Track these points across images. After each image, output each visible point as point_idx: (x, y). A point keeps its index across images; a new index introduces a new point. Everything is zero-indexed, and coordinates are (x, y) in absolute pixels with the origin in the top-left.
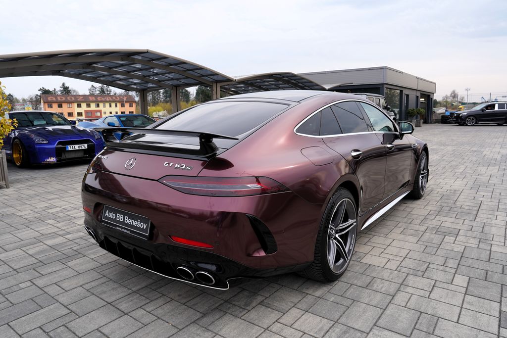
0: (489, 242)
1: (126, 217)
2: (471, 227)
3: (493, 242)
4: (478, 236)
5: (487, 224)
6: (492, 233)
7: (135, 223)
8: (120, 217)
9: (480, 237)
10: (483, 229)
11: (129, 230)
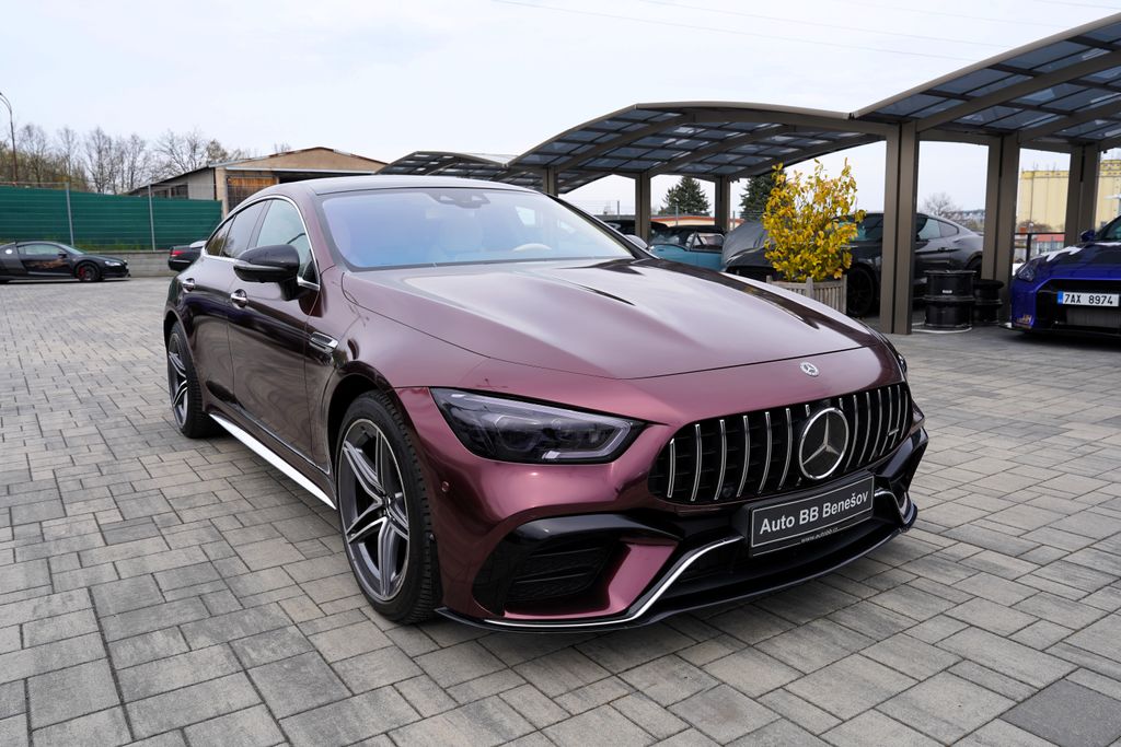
0: (20, 542)
2: (86, 562)
3: (12, 544)
4: (52, 545)
5: (44, 590)
6: (21, 567)
9: (46, 544)
10: (49, 569)
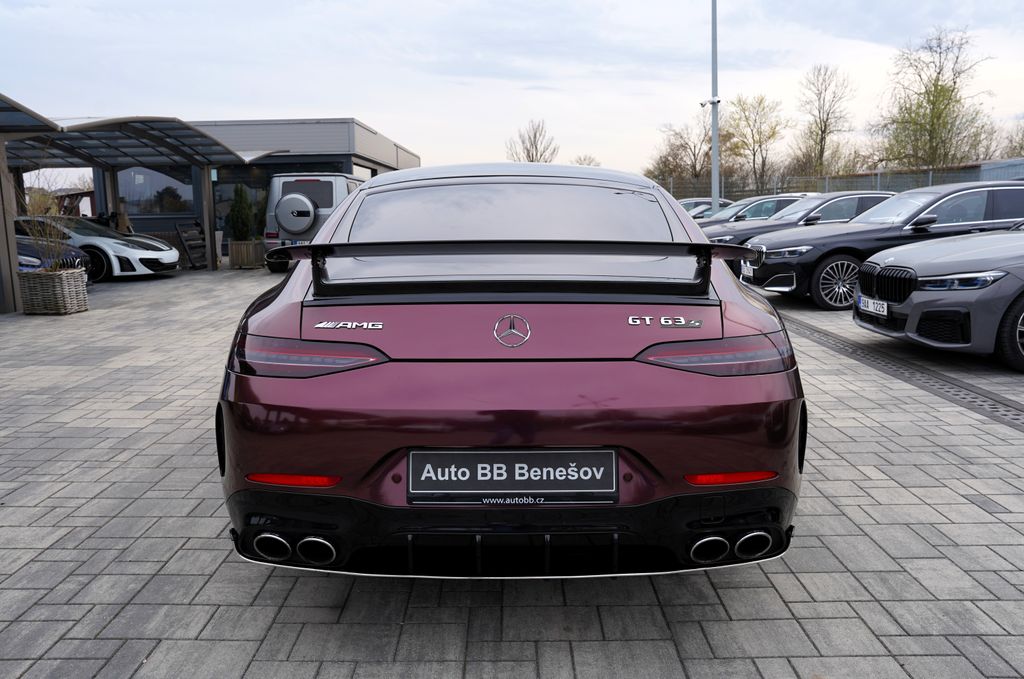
1: (518, 465)
8: (487, 472)
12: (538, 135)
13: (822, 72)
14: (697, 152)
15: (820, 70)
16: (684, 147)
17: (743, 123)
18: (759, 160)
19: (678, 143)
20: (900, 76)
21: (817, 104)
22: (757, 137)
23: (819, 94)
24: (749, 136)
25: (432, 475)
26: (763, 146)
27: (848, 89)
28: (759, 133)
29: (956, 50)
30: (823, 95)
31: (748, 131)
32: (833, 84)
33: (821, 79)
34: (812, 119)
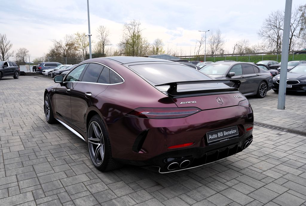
1: (224, 132)
7: (230, 132)
8: (220, 134)
11: (227, 138)
12: (3, 39)
13: (102, 27)
14: (65, 49)
15: (101, 27)
16: (60, 47)
17: (79, 41)
18: (85, 52)
19: (58, 46)
20: (125, 31)
21: (101, 37)
22: (84, 45)
23: (102, 34)
24: (81, 45)
25: (211, 137)
26: (86, 48)
27: (109, 33)
28: (85, 44)
29: (138, 26)
30: (103, 34)
31: (81, 43)
32: (105, 31)
33: (102, 29)
34: (100, 41)
